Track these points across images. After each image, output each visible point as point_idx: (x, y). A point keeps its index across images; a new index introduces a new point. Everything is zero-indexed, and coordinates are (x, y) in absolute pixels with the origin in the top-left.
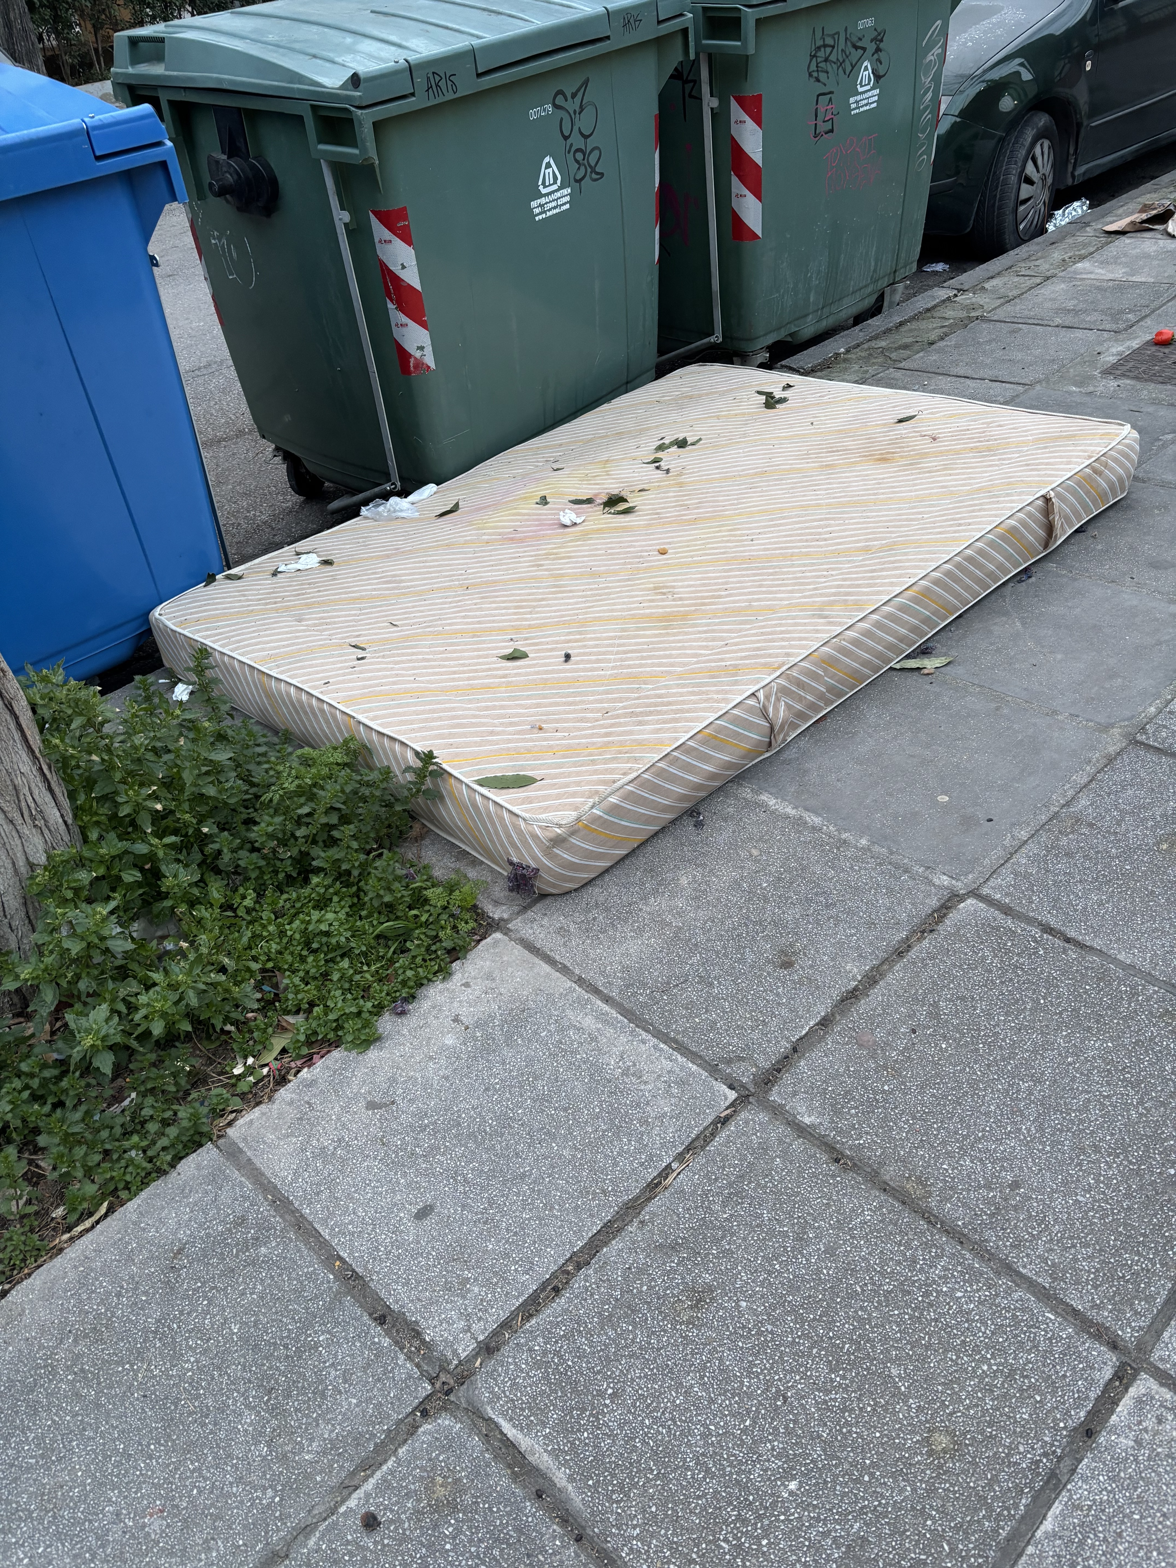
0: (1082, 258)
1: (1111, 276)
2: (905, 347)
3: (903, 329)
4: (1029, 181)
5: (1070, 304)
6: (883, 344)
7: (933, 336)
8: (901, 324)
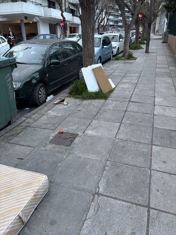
0: (50, 109)
1: (54, 114)
2: (12, 135)
3: (14, 129)
4: (41, 94)
5: (46, 122)
6: (8, 134)
7: (19, 132)
8: (14, 128)
